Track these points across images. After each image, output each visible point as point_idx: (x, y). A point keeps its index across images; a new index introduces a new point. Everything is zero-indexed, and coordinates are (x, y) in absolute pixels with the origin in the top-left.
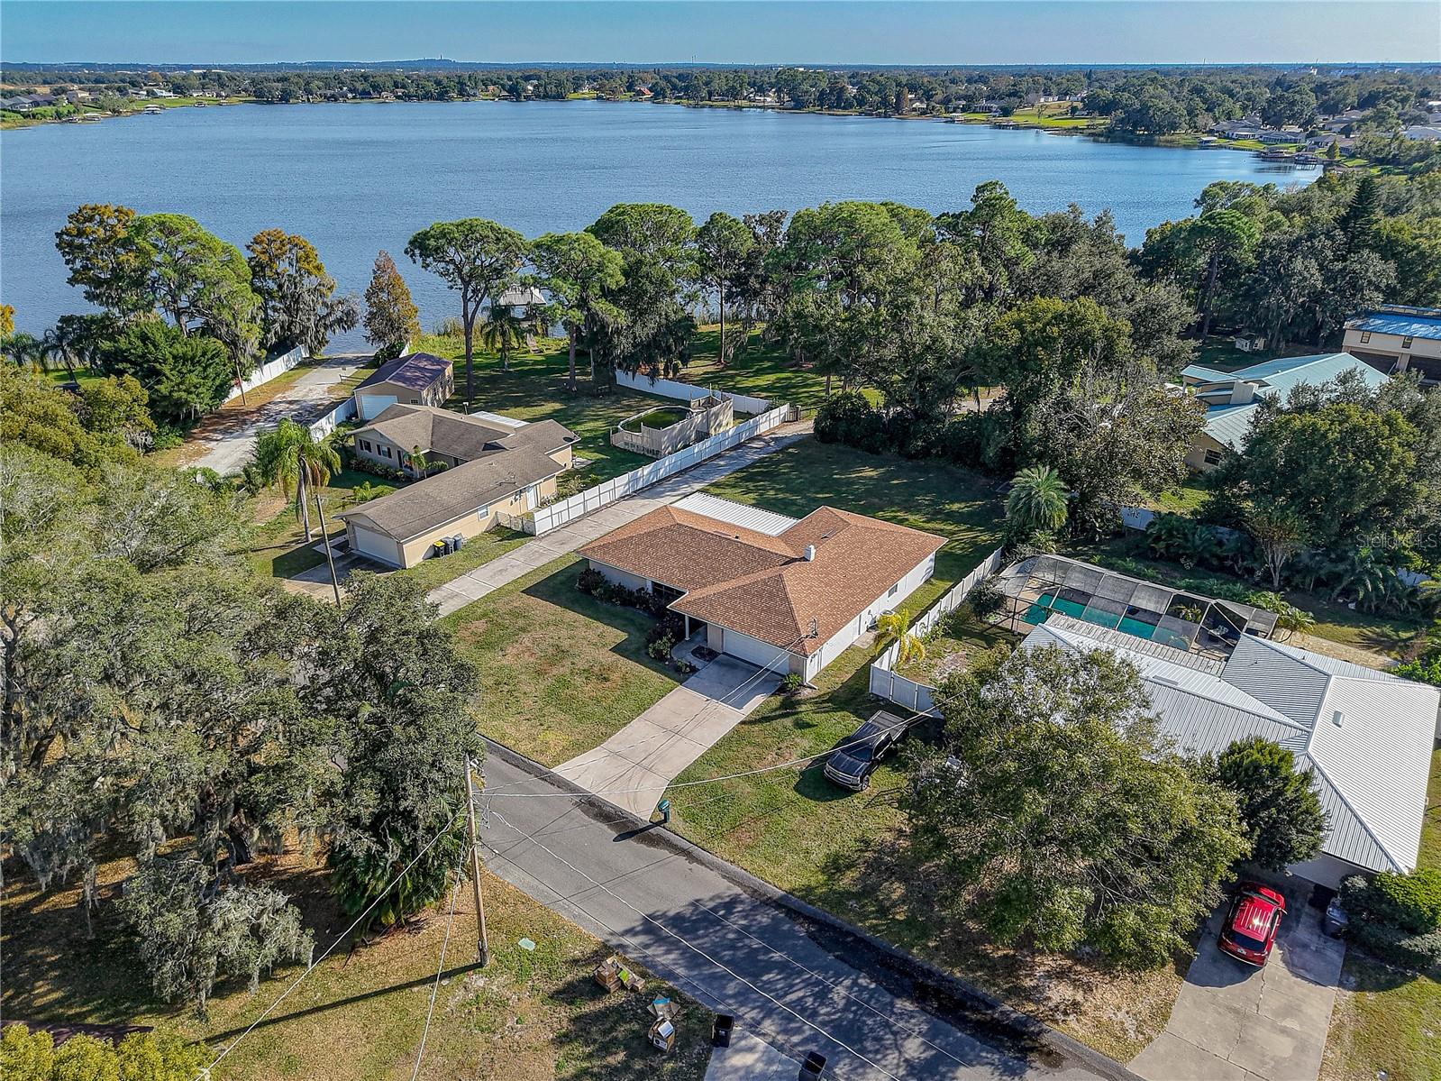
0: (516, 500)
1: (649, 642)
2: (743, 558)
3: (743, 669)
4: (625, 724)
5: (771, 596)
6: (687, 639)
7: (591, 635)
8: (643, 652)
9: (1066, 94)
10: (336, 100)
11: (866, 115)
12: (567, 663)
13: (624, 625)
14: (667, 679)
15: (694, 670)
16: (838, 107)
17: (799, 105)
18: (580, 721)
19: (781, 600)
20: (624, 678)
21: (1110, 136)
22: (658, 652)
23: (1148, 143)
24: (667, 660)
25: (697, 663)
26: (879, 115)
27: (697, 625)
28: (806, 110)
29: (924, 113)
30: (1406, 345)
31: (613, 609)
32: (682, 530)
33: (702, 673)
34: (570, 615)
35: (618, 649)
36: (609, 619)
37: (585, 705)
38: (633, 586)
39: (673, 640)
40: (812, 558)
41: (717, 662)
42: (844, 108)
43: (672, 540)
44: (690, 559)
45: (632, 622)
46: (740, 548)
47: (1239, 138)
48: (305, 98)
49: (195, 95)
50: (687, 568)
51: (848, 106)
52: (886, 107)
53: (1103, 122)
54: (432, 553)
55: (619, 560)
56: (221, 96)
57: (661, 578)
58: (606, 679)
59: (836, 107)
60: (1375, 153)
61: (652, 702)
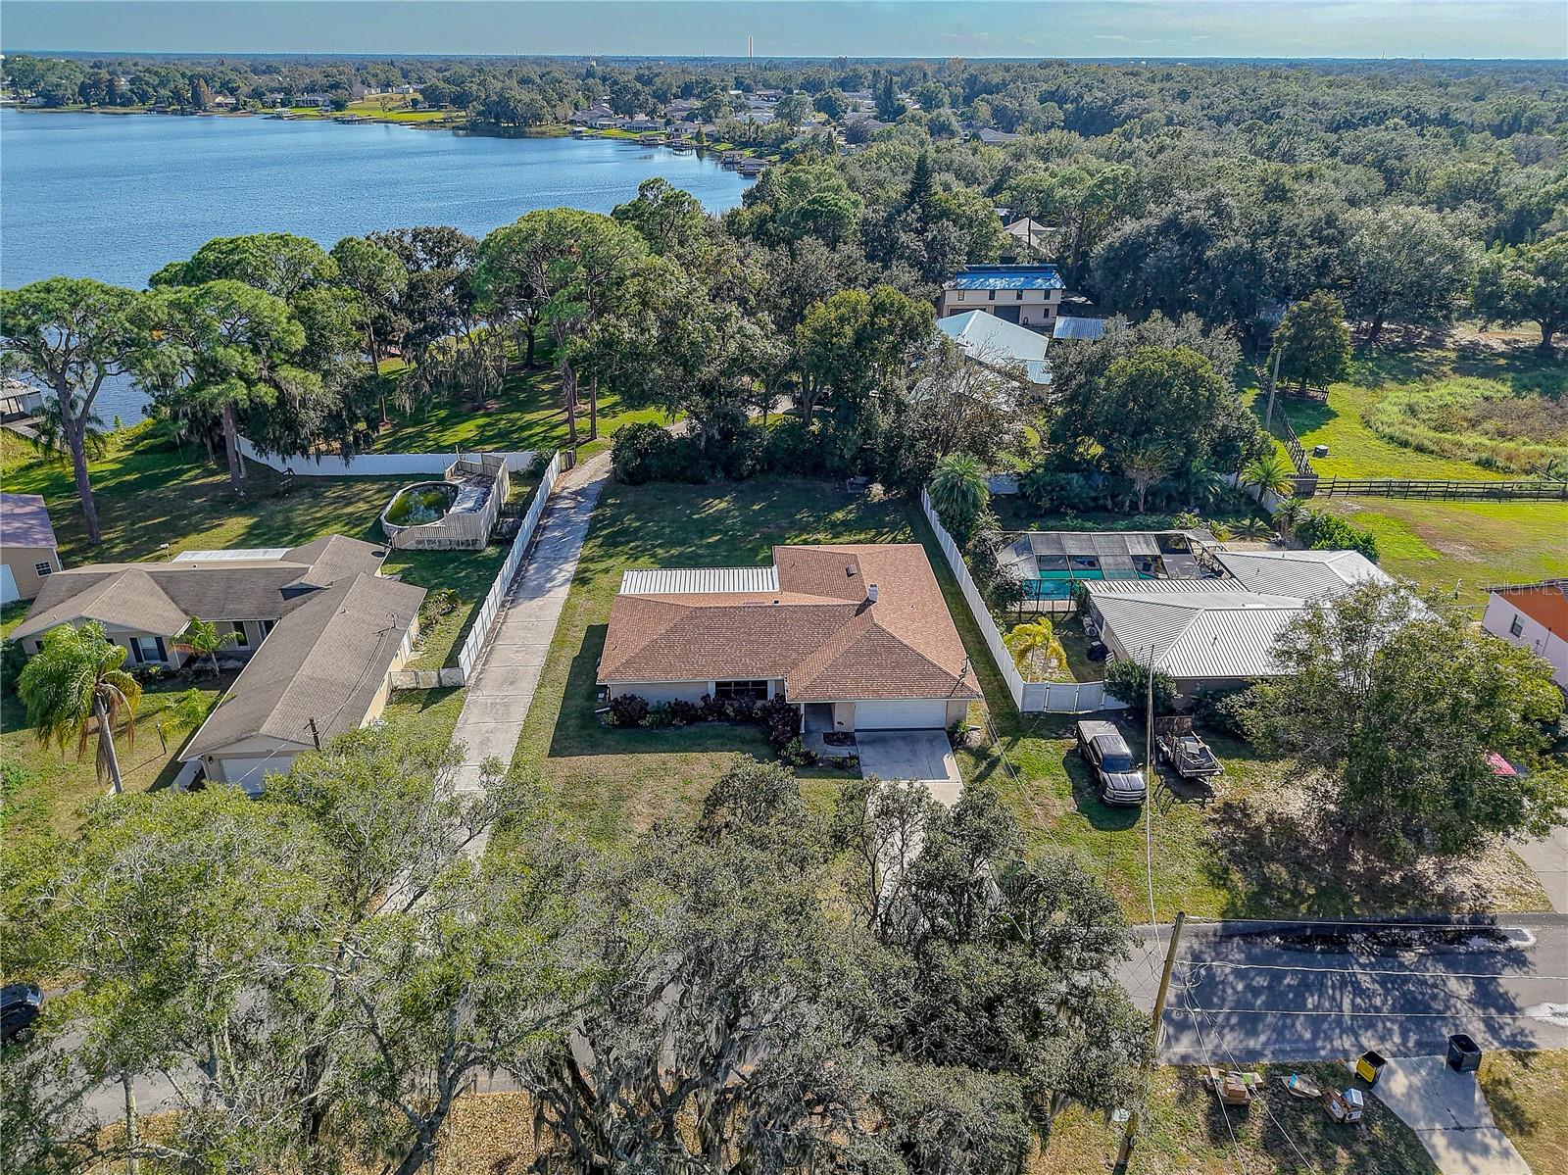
6: (803, 731)
9: (388, 85)
11: (159, 112)
14: (844, 781)
15: (858, 760)
16: (112, 103)
17: (51, 101)
19: (901, 649)
21: (473, 129)
23: (518, 134)
24: (819, 761)
25: (847, 751)
26: (175, 112)
27: (824, 710)
28: (64, 108)
29: (234, 109)
30: (992, 297)
33: (864, 759)
41: (863, 743)
42: (122, 105)
44: (751, 642)
46: (795, 612)
47: (603, 127)
51: (127, 102)
52: (179, 102)
53: (462, 116)
59: (108, 104)
60: (740, 137)
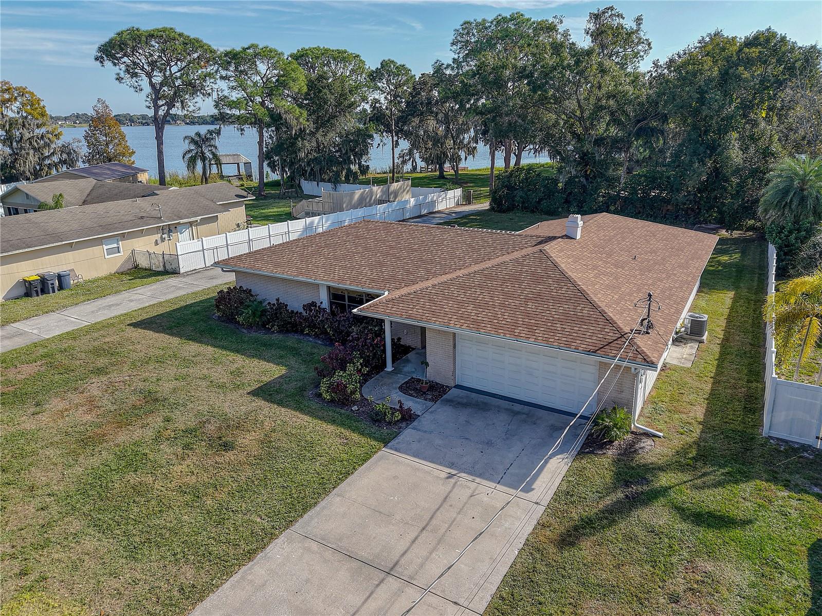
0: (163, 240)
1: (322, 374)
2: (470, 246)
3: (499, 409)
4: (250, 555)
5: (537, 279)
6: (389, 368)
7: (220, 374)
8: (309, 393)
10: (148, 125)
12: (156, 421)
13: (281, 357)
14: (355, 437)
15: (408, 417)
18: (133, 553)
19: (558, 281)
20: (266, 442)
22: (338, 388)
24: (354, 402)
25: (412, 404)
31: (266, 337)
32: (371, 226)
33: (426, 421)
34: (193, 348)
35: (266, 392)
36: (257, 351)
37: (164, 506)
38: (296, 302)
39: (366, 370)
40: (578, 237)
41: (449, 402)
43: (357, 237)
45: (295, 352)
48: (129, 124)
49: (60, 123)
50: (381, 265)
54: (22, 291)
55: (277, 265)
56: (76, 123)
57: (341, 280)
58: (227, 447)
61: (324, 487)
